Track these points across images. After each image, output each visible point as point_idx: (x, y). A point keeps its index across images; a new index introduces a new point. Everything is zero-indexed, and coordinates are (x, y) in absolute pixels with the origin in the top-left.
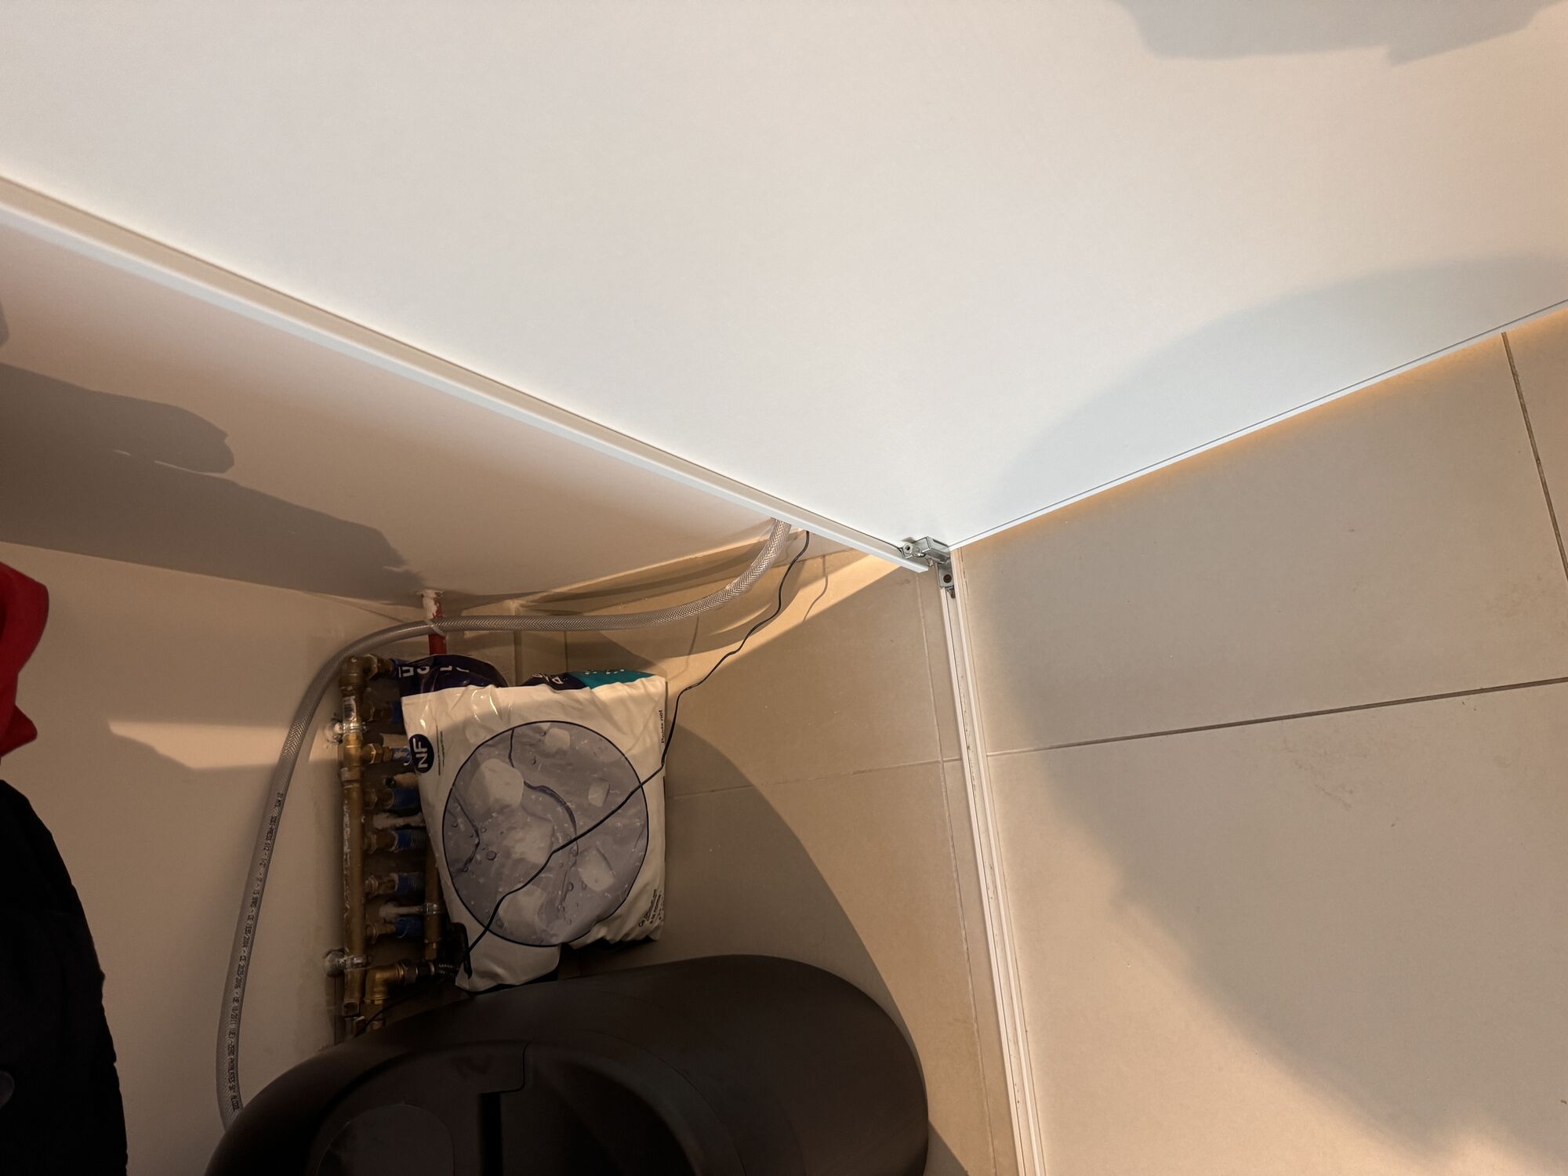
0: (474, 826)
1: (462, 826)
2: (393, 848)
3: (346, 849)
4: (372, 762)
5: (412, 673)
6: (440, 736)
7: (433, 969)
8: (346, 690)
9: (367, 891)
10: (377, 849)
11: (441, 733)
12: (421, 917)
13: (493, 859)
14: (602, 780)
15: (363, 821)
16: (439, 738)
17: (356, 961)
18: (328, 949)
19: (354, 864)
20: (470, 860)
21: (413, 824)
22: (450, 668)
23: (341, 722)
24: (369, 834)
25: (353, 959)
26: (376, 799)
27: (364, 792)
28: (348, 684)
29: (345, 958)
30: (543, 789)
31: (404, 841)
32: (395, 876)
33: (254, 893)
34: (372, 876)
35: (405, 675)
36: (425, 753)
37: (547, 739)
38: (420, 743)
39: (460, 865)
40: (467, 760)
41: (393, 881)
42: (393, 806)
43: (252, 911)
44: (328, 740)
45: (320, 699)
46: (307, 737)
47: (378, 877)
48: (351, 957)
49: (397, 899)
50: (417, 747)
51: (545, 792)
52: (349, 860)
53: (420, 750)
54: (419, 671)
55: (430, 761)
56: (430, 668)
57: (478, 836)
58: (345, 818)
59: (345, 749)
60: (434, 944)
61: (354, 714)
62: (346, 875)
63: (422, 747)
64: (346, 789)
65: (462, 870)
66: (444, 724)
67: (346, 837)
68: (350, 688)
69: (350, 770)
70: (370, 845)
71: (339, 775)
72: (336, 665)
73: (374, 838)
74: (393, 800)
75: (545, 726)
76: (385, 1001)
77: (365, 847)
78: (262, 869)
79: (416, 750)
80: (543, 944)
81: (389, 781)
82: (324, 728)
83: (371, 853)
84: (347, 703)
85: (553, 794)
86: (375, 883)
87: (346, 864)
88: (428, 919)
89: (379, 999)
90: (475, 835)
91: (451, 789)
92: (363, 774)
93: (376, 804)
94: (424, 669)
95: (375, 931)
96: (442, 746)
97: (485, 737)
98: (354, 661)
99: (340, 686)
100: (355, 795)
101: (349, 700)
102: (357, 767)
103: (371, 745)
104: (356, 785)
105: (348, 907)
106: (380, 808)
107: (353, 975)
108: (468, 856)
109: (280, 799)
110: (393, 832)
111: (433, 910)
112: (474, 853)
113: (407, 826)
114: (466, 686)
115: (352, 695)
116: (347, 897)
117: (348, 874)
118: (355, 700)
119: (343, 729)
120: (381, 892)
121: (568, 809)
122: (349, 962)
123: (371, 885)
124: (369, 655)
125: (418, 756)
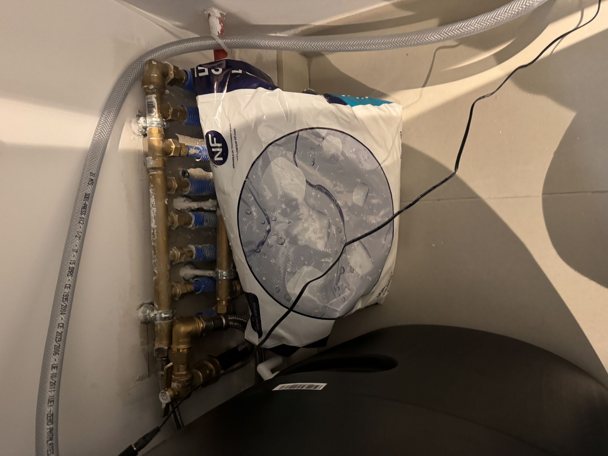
0: (265, 215)
1: (255, 214)
2: (191, 226)
3: (153, 225)
4: (172, 154)
5: (206, 73)
6: (234, 133)
7: (224, 321)
8: (148, 88)
9: (171, 259)
10: (179, 227)
11: (234, 130)
12: (214, 280)
13: (282, 244)
14: (364, 184)
15: (166, 202)
16: (233, 136)
17: (163, 315)
18: (141, 303)
19: (161, 238)
20: (263, 243)
21: (205, 208)
22: (240, 71)
23: (145, 116)
24: (172, 213)
25: (161, 314)
26: (177, 186)
27: (166, 179)
28: (151, 83)
29: (155, 312)
30: (320, 188)
31: (199, 221)
32: (193, 248)
33: (70, 263)
34: (175, 247)
35: (201, 74)
36: (220, 147)
37: (325, 143)
38: (215, 139)
39: (254, 247)
40: (259, 157)
41: (191, 251)
42: (190, 192)
43: (68, 280)
44: (134, 133)
45: (126, 95)
46: (116, 127)
47: (180, 248)
48: (159, 312)
49: (194, 265)
50: (213, 142)
51: (321, 190)
52: (155, 234)
53: (216, 145)
54: (213, 71)
55: (225, 154)
56: (223, 70)
57: (269, 223)
58: (151, 199)
59: (149, 141)
60: (224, 302)
61: (155, 110)
62: (154, 246)
63: (217, 142)
64: (152, 175)
65: (256, 251)
66: (236, 122)
67: (153, 215)
68: (152, 87)
69: (154, 159)
70: (173, 223)
71: (145, 164)
72: (139, 67)
73: (176, 217)
74: (190, 188)
75: (323, 133)
76: (189, 349)
77: (169, 224)
78: (77, 242)
79: (212, 145)
80: (323, 317)
81: (184, 173)
82: (131, 122)
83: (173, 229)
84: (149, 100)
85: (328, 193)
86: (178, 253)
87: (154, 237)
88: (220, 282)
89: (183, 347)
90: (266, 222)
91: (245, 181)
92: (165, 164)
93: (177, 190)
94: (217, 70)
95: (179, 290)
96: (236, 142)
97: (275, 137)
98: (154, 63)
99: (143, 84)
100: (159, 180)
101: (151, 98)
102: (160, 157)
103: (171, 140)
104: (160, 172)
105: (157, 272)
106: (179, 193)
107: (161, 325)
108: (261, 239)
109: (92, 178)
110: (190, 213)
111: (223, 276)
112: (266, 238)
113: (200, 209)
114: (256, 88)
115: (153, 93)
116: (155, 264)
117: (155, 245)
118: (156, 98)
119: (146, 123)
120: (183, 260)
121: (337, 206)
122: (158, 316)
123: (174, 255)
124: (166, 62)
125: (213, 150)
